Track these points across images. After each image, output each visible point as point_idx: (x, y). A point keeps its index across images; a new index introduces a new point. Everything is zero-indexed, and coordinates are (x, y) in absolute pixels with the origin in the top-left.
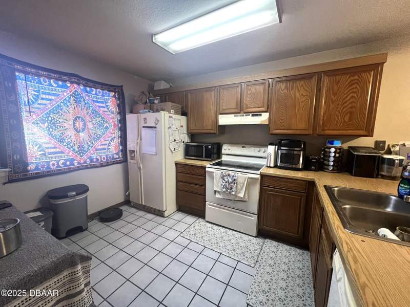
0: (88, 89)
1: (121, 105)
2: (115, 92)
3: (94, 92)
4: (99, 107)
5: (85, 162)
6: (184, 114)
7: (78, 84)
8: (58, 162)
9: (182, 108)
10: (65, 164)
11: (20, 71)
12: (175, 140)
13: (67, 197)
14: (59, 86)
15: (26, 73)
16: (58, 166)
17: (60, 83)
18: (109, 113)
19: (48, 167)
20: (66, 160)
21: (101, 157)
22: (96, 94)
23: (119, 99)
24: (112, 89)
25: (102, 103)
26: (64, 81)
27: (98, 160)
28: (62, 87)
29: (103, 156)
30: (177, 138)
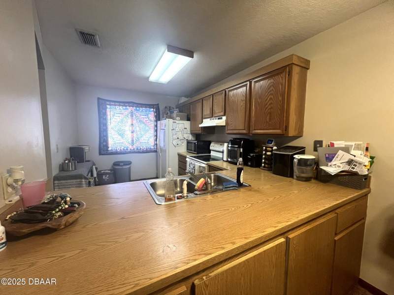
0: (138, 108)
1: (158, 116)
2: (154, 109)
3: (141, 110)
4: (143, 118)
5: (134, 149)
6: (188, 119)
7: (133, 107)
8: (121, 147)
9: (188, 115)
10: (124, 149)
11: (108, 105)
12: (178, 138)
13: (119, 165)
14: (123, 109)
15: (110, 105)
16: (121, 150)
17: (124, 107)
18: (149, 121)
19: (117, 150)
20: (125, 147)
21: (143, 147)
22: (142, 111)
23: (156, 112)
24: (151, 106)
25: (146, 115)
26: (126, 106)
27: (141, 148)
28: (125, 109)
29: (144, 147)
30: (181, 137)
